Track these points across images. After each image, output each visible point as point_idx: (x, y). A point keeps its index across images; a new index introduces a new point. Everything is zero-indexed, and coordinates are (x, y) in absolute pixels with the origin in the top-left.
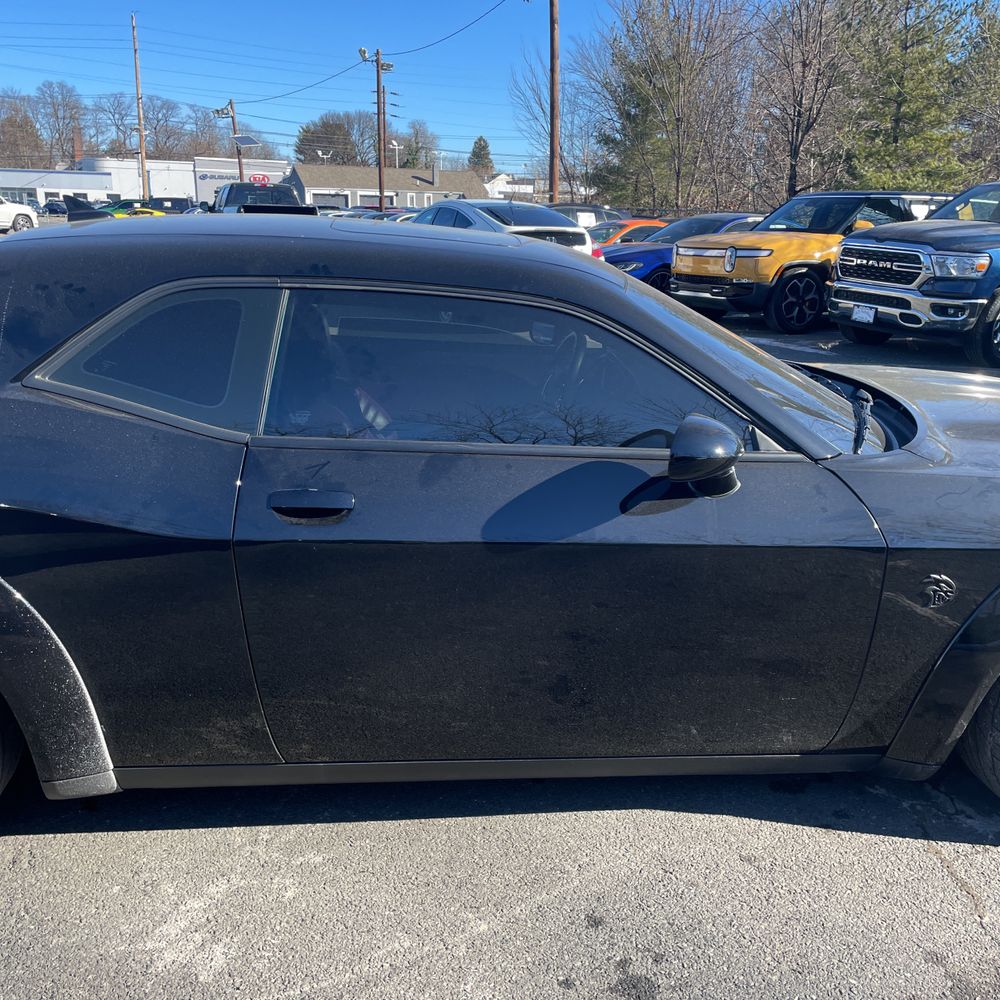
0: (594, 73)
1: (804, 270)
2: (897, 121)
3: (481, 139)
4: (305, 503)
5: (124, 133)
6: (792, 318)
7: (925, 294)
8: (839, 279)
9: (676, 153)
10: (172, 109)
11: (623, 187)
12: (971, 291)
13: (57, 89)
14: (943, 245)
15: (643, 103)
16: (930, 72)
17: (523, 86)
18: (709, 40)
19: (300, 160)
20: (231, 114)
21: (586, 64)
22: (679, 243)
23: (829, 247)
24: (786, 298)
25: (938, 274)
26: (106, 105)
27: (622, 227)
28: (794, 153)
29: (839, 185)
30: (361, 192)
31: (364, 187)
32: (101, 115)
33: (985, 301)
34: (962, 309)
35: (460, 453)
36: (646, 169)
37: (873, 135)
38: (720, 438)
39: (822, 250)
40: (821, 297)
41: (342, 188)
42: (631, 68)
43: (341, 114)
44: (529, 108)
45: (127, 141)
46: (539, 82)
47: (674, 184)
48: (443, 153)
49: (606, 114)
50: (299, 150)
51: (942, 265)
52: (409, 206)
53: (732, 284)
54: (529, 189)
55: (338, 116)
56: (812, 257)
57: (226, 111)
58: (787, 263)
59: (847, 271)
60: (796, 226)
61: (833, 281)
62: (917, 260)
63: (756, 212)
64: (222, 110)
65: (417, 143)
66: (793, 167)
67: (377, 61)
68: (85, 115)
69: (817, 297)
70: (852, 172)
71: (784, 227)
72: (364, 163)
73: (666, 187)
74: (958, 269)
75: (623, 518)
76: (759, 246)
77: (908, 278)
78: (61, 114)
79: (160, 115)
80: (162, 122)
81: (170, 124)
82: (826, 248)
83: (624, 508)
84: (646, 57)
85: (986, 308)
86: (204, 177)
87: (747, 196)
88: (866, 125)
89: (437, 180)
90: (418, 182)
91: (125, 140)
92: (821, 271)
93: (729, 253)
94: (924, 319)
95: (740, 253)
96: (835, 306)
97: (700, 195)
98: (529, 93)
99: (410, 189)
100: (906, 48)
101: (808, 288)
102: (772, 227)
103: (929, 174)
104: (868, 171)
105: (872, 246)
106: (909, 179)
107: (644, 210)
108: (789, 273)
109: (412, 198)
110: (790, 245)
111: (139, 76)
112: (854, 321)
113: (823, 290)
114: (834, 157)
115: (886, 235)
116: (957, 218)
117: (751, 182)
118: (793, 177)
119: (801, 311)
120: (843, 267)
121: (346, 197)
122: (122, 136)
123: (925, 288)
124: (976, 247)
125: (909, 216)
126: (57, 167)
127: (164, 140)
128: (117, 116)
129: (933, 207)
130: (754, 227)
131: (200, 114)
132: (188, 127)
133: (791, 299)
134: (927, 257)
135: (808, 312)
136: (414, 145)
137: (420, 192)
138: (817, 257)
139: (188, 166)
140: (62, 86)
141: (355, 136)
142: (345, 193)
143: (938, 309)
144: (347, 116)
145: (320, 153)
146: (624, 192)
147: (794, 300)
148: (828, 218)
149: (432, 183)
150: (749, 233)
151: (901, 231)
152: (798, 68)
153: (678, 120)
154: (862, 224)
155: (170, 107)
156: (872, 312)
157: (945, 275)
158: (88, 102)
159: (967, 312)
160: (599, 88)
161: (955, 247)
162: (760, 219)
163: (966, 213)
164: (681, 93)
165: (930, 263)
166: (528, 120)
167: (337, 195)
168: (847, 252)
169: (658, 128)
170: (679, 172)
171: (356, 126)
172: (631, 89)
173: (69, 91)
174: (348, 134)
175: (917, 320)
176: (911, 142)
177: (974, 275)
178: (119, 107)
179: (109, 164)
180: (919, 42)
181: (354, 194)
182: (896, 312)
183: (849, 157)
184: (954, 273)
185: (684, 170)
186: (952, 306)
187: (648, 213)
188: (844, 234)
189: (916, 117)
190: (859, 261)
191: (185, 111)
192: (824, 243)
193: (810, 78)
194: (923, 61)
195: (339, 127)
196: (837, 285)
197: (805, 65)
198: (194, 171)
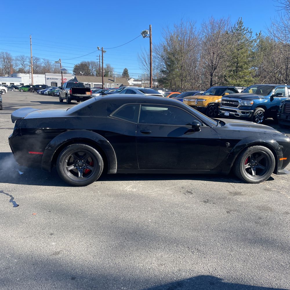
0: (158, 53)
1: (214, 104)
2: (237, 68)
3: (126, 69)
4: (145, 132)
5: (24, 66)
6: (211, 115)
7: (240, 109)
8: (221, 106)
9: (181, 75)
10: (38, 60)
11: (167, 83)
12: (250, 108)
13: (5, 54)
14: (243, 99)
15: (172, 61)
16: (244, 56)
17: (141, 57)
18: (189, 46)
19: (74, 74)
20: (60, 62)
21: (156, 51)
22: (184, 98)
23: (219, 99)
24: (210, 111)
25: (243, 105)
26: (19, 58)
27: (169, 94)
28: (212, 75)
29: (223, 83)
30: (94, 83)
31: (95, 82)
32: (17, 61)
33: (253, 111)
34: (248, 113)
35: (164, 126)
36: (174, 78)
37: (230, 71)
38: (198, 123)
39: (217, 99)
40: (218, 110)
41: (89, 82)
42: (169, 53)
43: (87, 62)
44: (143, 63)
45: (25, 69)
46: (145, 56)
47: (181, 82)
48: (116, 73)
49: (161, 63)
50: (74, 72)
51: (243, 103)
52: (108, 87)
53: (197, 107)
54: (140, 83)
55: (86, 62)
56: (215, 101)
57: (58, 62)
58: (209, 102)
59: (223, 104)
60: (212, 94)
61: (220, 107)
62: (238, 102)
63: (202, 90)
64: (58, 61)
65: (108, 70)
66: (211, 79)
67: (102, 50)
68: (12, 61)
69: (217, 110)
70: (226, 80)
71: (209, 94)
72: (93, 75)
73: (179, 83)
74: (247, 104)
75: (184, 135)
76: (203, 99)
77: (236, 106)
78: (6, 61)
79: (35, 61)
80: (35, 63)
81: (37, 64)
82: (218, 99)
83: (185, 134)
84: (173, 50)
85: (253, 113)
86: (48, 79)
87: (200, 86)
88: (229, 69)
89: (115, 80)
90: (110, 81)
91: (24, 68)
92: (217, 104)
93: (196, 100)
94: (240, 115)
95: (199, 100)
96: (221, 112)
97: (188, 85)
98: (143, 59)
99: (108, 83)
100: (238, 50)
101: (215, 108)
102: (206, 94)
103: (245, 81)
104: (230, 80)
105: (228, 99)
106: (240, 82)
107: (173, 89)
108: (210, 105)
109: (108, 85)
110: (210, 98)
111: (32, 52)
112: (225, 116)
113: (218, 109)
114: (222, 76)
115: (231, 96)
116: (249, 93)
117: (201, 82)
118: (211, 81)
119: (213, 114)
120: (222, 103)
121: (90, 85)
122: (23, 67)
123: (240, 108)
124: (250, 99)
125: (237, 92)
126: (5, 76)
127: (36, 68)
128: (22, 62)
129: (243, 90)
130: (202, 94)
131: (46, 61)
132: (42, 65)
133: (211, 111)
134: (240, 101)
135: (215, 114)
136: (107, 71)
137: (111, 83)
138: (217, 101)
139: (44, 76)
140: (6, 53)
141: (90, 68)
142: (90, 83)
143: (243, 113)
144: (88, 62)
145: (81, 72)
146: (168, 84)
147: (212, 111)
148: (219, 92)
149: (114, 81)
150: (201, 96)
151: (235, 95)
152: (212, 54)
153: (181, 66)
154: (227, 94)
155: (37, 59)
156: (229, 113)
157: (244, 105)
158: (14, 58)
159: (249, 113)
160: (160, 57)
161: (246, 99)
162: (203, 92)
163: (251, 91)
164: (182, 60)
165: (241, 103)
166: (143, 66)
167: (87, 84)
168: (223, 100)
169: (177, 68)
170: (182, 80)
171: (91, 65)
172: (169, 58)
173: (8, 55)
174: (88, 67)
175: (238, 115)
176: (240, 73)
177: (250, 105)
178: (23, 59)
179: (21, 75)
180: (241, 49)
181: (92, 84)
182: (234, 113)
183: (225, 76)
184: (246, 105)
185: (183, 79)
186: (246, 112)
187: (174, 90)
188: (222, 96)
189: (241, 67)
190: (225, 102)
191: (42, 60)
192: (218, 98)
193: (215, 56)
194: (242, 53)
195: (86, 65)
196: (221, 107)
197: (213, 53)
198: (45, 77)
